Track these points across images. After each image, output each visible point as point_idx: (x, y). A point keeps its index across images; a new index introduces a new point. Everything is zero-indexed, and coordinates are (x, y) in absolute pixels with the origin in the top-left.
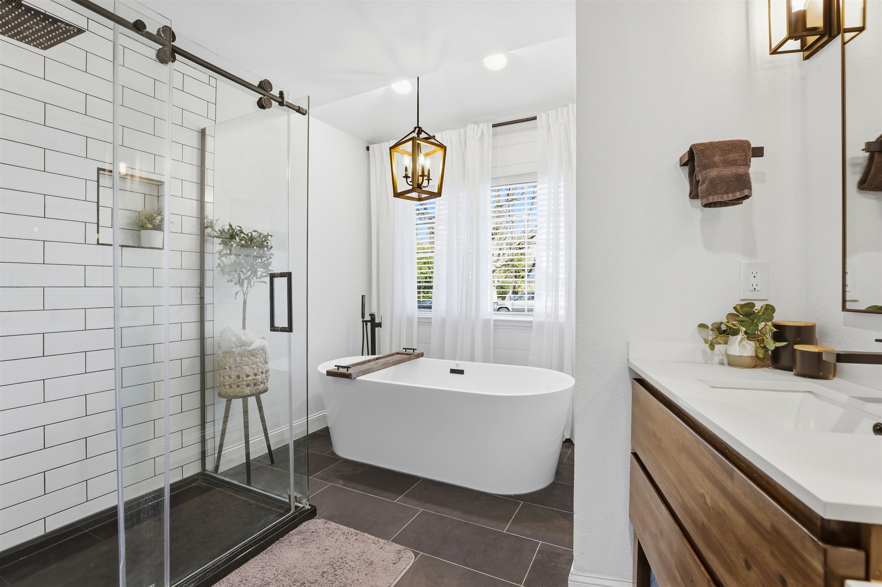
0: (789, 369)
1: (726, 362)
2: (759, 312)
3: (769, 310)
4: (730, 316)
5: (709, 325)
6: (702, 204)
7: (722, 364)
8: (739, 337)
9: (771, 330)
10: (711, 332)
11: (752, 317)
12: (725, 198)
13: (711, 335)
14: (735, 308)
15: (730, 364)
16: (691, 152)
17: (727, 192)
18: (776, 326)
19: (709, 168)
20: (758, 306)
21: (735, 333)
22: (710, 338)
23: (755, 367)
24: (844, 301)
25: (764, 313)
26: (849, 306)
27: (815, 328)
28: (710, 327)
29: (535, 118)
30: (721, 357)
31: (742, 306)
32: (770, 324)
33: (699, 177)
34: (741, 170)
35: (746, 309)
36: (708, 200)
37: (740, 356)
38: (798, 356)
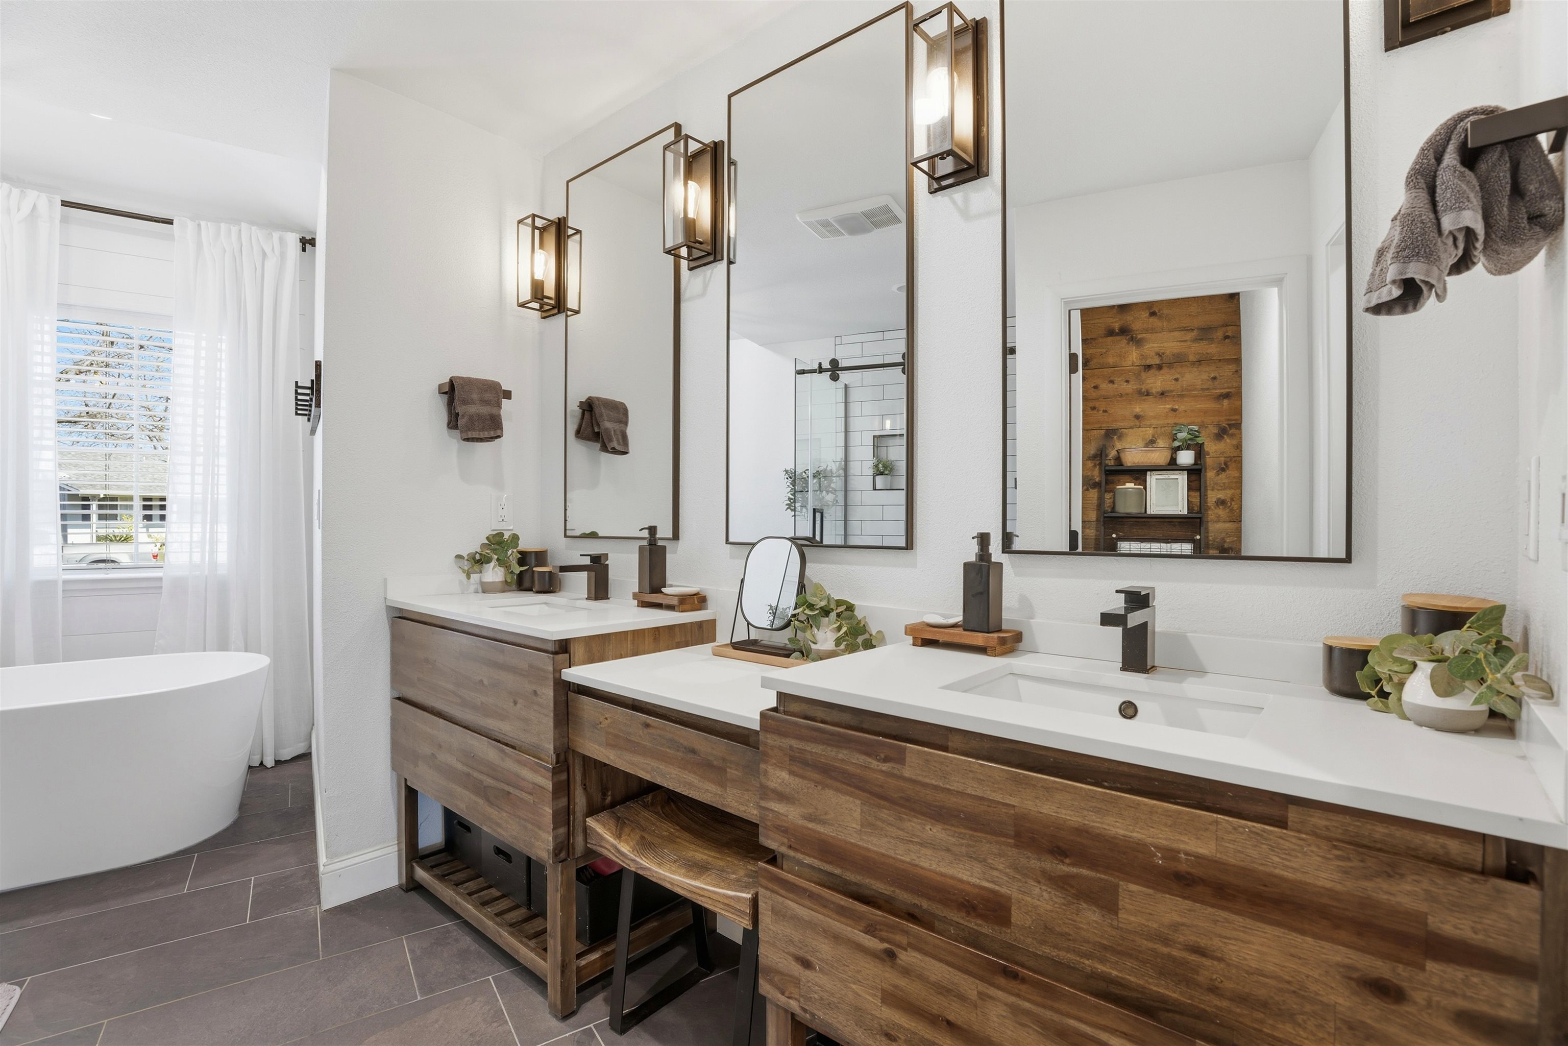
0: (530, 590)
1: (480, 590)
2: (507, 540)
3: (515, 538)
4: (483, 546)
5: (465, 555)
6: (461, 438)
7: (476, 592)
8: (492, 564)
9: (516, 556)
10: (466, 563)
11: (503, 545)
12: (482, 435)
13: (466, 565)
14: (487, 538)
15: (484, 592)
16: (452, 383)
17: (483, 429)
18: (520, 553)
19: (469, 404)
20: (507, 536)
21: (489, 561)
22: (466, 568)
23: (504, 592)
24: (565, 530)
25: (511, 541)
26: (569, 533)
27: (547, 554)
28: (466, 558)
29: (170, 222)
30: (475, 586)
31: (494, 536)
32: (515, 550)
33: (459, 410)
34: (494, 411)
35: (497, 539)
36: (467, 435)
37: (493, 582)
38: (536, 576)
